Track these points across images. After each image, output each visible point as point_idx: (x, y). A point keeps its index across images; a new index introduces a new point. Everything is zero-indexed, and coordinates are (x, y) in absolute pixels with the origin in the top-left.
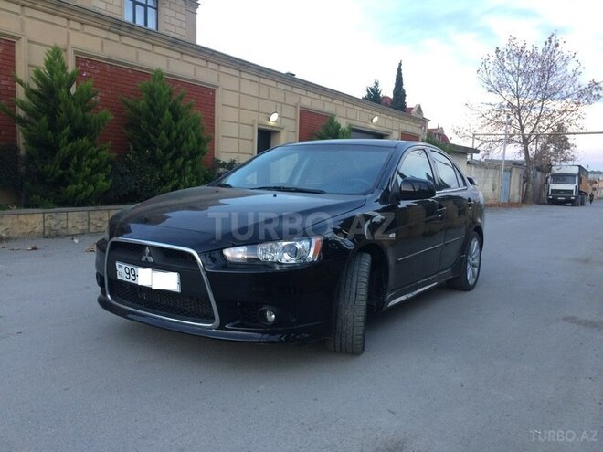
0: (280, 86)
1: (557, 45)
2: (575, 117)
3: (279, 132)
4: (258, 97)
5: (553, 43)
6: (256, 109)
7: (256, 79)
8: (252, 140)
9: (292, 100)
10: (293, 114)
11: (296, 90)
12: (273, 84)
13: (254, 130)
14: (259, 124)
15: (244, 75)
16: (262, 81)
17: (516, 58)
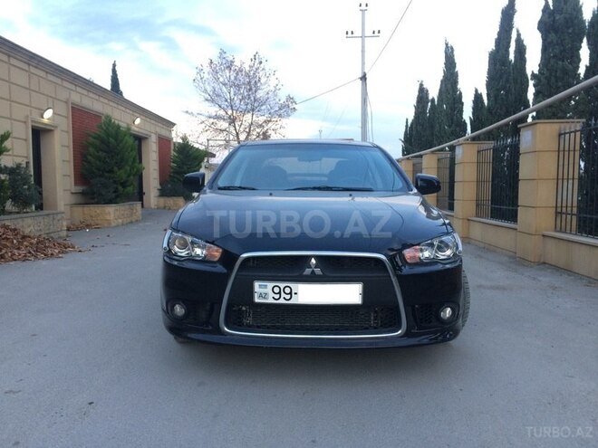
0: (50, 77)
1: (261, 63)
2: (278, 126)
3: (51, 130)
4: (29, 89)
5: (257, 61)
6: (27, 102)
7: (26, 67)
8: (26, 140)
9: (63, 95)
10: (65, 111)
11: (66, 84)
12: (42, 74)
13: (27, 128)
14: (32, 121)
15: (13, 61)
16: (32, 69)
17: (227, 71)
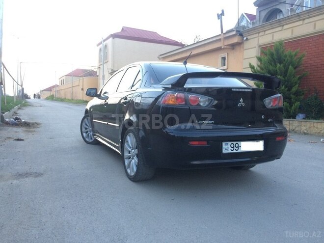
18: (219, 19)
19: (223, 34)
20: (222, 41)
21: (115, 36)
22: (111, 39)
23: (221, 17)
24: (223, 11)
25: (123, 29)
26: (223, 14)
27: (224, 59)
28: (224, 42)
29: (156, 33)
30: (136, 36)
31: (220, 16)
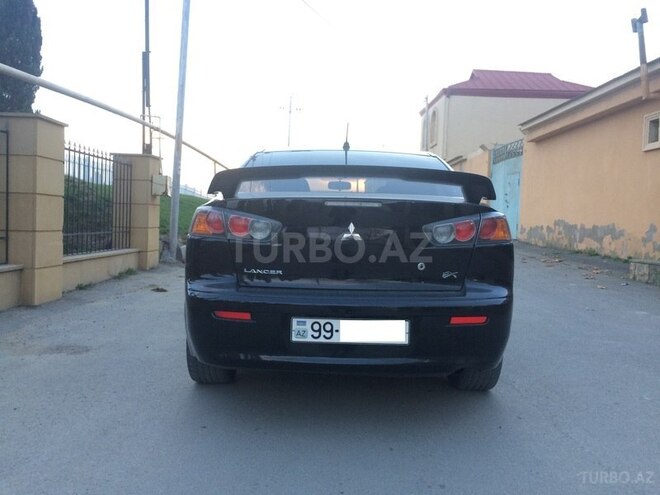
18: (635, 31)
19: (645, 66)
20: (643, 83)
21: (451, 92)
22: (444, 97)
23: (642, 27)
24: (644, 11)
25: (473, 76)
26: (644, 18)
27: (655, 123)
28: (648, 85)
29: (549, 75)
30: (499, 87)
31: (638, 24)
